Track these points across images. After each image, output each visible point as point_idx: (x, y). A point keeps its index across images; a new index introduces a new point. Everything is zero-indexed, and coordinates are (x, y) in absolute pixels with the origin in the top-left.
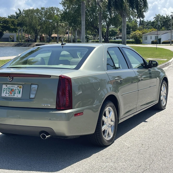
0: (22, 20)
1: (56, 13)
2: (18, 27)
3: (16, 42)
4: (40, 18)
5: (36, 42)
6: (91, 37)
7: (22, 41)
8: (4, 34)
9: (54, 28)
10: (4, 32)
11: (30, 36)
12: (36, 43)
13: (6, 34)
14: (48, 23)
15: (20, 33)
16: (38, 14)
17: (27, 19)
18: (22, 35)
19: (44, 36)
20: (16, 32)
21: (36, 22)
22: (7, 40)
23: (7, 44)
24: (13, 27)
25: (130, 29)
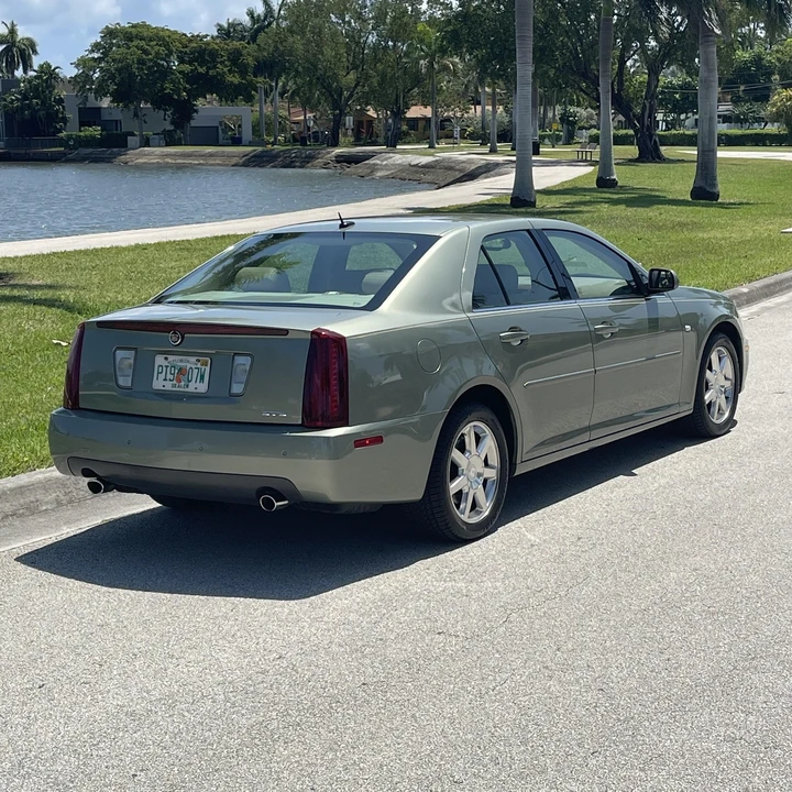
0: (277, 48)
1: (425, 12)
2: (260, 79)
3: (250, 145)
4: (353, 37)
5: (335, 144)
6: (590, 117)
7: (275, 139)
8: (196, 111)
9: (417, 80)
10: (200, 102)
11: (311, 115)
12: (338, 151)
13: (208, 108)
14: (392, 57)
15: (269, 104)
16: (347, 19)
17: (297, 43)
18: (275, 112)
19: (375, 116)
20: (249, 99)
21: (338, 57)
22: (210, 136)
23: (211, 155)
24: (236, 79)
25: (769, 74)
